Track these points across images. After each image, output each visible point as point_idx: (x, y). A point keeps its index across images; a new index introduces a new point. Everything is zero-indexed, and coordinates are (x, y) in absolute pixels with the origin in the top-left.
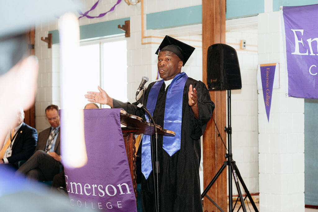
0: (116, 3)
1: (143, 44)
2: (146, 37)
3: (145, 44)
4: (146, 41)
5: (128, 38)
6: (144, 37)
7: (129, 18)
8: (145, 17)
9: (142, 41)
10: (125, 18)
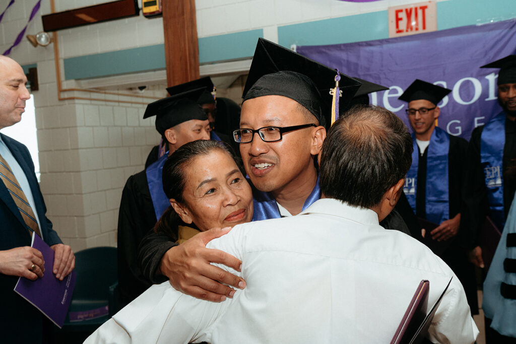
0: (12, 45)
1: (61, 100)
2: (65, 91)
3: (64, 99)
4: (65, 95)
5: (35, 92)
6: (61, 91)
7: (36, 64)
8: (61, 63)
9: (59, 95)
10: (29, 65)
